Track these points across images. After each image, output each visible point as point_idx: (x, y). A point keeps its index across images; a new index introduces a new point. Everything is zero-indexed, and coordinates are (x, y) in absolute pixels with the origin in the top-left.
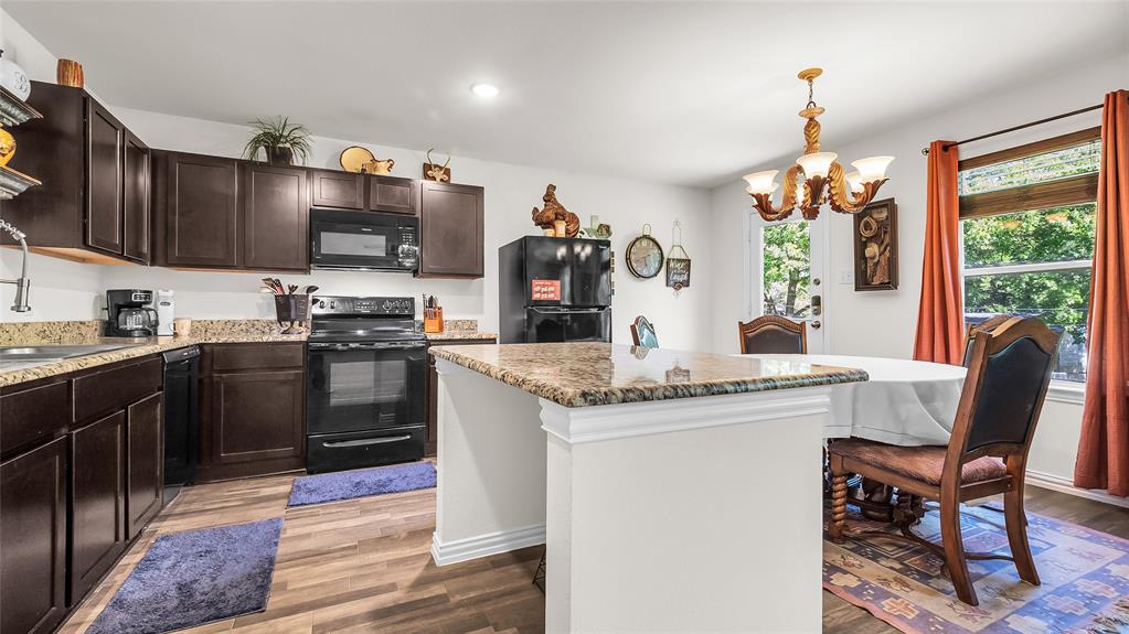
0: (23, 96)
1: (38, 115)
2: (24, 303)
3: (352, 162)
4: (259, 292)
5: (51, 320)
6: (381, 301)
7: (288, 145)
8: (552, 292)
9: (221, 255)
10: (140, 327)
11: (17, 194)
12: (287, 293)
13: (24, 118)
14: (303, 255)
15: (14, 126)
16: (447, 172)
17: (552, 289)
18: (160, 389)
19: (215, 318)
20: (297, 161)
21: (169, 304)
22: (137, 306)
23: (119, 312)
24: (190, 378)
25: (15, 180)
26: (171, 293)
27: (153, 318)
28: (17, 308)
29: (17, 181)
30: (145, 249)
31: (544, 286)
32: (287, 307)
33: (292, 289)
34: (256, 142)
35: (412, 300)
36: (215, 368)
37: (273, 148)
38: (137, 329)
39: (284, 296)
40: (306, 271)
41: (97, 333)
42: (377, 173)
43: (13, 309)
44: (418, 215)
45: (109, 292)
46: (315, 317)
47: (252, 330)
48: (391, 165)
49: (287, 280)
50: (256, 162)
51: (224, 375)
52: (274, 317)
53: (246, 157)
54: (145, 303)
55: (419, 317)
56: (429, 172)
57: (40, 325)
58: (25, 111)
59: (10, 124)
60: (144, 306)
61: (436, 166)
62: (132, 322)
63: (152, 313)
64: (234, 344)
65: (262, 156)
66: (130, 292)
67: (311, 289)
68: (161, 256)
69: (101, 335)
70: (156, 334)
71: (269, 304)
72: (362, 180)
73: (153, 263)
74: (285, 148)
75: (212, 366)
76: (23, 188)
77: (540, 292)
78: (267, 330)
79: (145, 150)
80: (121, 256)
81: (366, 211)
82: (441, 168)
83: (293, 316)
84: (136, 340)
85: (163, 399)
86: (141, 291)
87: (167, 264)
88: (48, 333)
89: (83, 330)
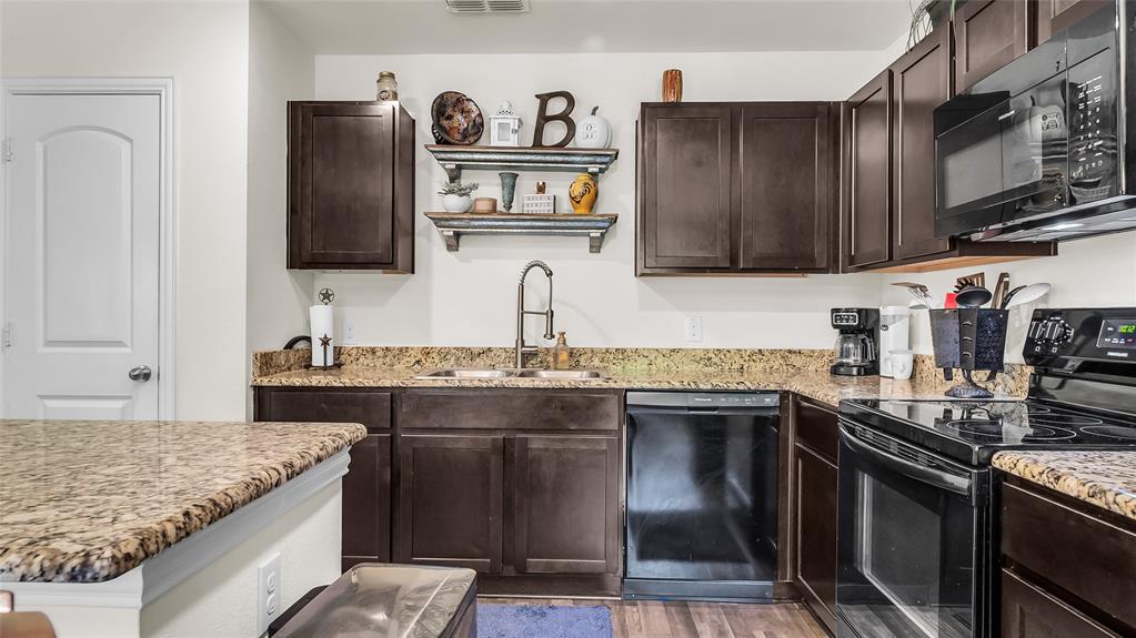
59: (597, 171)
88: (715, 360)
89: (797, 361)
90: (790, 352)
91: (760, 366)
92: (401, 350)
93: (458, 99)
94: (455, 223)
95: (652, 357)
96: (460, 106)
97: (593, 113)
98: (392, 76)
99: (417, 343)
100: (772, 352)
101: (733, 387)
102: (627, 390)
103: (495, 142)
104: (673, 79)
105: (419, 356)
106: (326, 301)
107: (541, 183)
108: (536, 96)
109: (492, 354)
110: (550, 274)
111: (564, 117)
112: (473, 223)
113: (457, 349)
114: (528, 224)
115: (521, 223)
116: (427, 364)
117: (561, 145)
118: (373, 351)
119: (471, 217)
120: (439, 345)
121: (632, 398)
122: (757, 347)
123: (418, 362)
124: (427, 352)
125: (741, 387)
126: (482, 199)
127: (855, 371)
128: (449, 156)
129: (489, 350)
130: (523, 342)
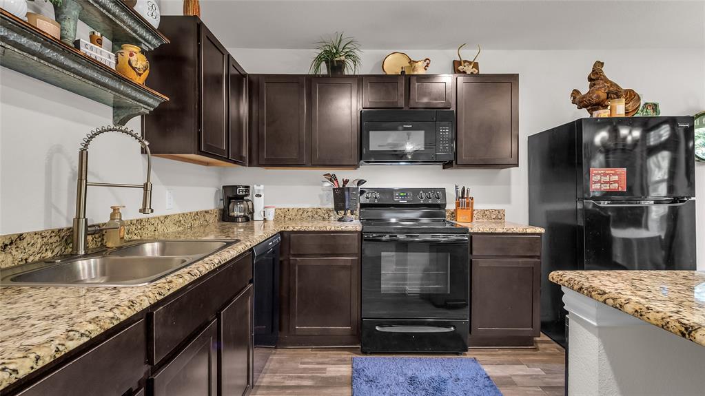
0: (155, 23)
1: (166, 41)
2: (148, 207)
3: (393, 66)
4: (322, 185)
5: (184, 212)
6: (416, 191)
7: (343, 58)
8: (615, 182)
9: (295, 156)
10: (243, 214)
11: (152, 109)
12: (341, 187)
13: (156, 43)
14: (355, 152)
15: (150, 51)
16: (476, 65)
17: (616, 178)
18: (251, 281)
19: (290, 206)
20: (349, 70)
21: (261, 196)
22: (240, 199)
23: (229, 203)
24: (274, 259)
25: (149, 96)
26: (262, 187)
27: (250, 207)
28: (143, 211)
29: (151, 98)
30: (245, 153)
31: (605, 175)
32: (341, 197)
33: (346, 182)
34: (319, 59)
35: (443, 190)
36: (292, 252)
37: (332, 61)
38: (240, 216)
39: (339, 188)
40: (355, 166)
41: (217, 218)
42: (416, 73)
43: (140, 211)
44: (453, 109)
45: (224, 187)
46: (363, 206)
47: (316, 216)
48: (428, 64)
49: (342, 175)
50: (318, 75)
51: (298, 258)
52: (331, 206)
53: (312, 72)
54: (246, 195)
55: (451, 206)
56: (460, 68)
57: (177, 217)
58: (157, 37)
59: (147, 50)
60: (245, 198)
61: (465, 61)
62: (238, 211)
63: (250, 203)
64: (305, 232)
65: (324, 70)
66: (236, 187)
67: (361, 182)
68: (255, 160)
69: (219, 221)
70: (252, 219)
71: (328, 196)
72: (402, 82)
73: (250, 165)
74: (340, 61)
75: (289, 251)
76: (157, 104)
77: (599, 182)
78: (326, 216)
79: (245, 75)
80: (227, 160)
81: (406, 109)
82: (470, 63)
83: (347, 207)
84: (240, 225)
85: (253, 292)
86: (243, 187)
87: (259, 165)
90: (206, 212)
95: (156, 225)
107: (98, 35)
109: (24, 243)
126: (48, 19)
129: (21, 237)
130: (86, 220)
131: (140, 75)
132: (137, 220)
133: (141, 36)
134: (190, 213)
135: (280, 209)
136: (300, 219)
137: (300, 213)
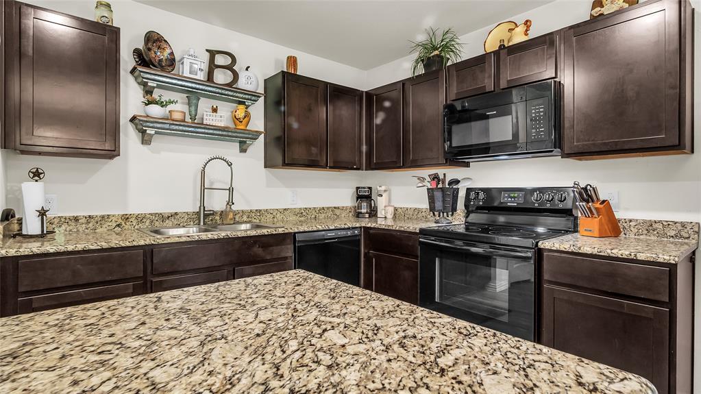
13: (256, 98)
14: (441, 150)
21: (382, 196)
26: (383, 188)
27: (373, 205)
32: (433, 200)
34: (417, 61)
39: (432, 189)
48: (528, 27)
50: (416, 76)
51: (374, 252)
54: (369, 196)
58: (253, 95)
65: (421, 70)
70: (376, 216)
72: (492, 58)
83: (437, 208)
86: (367, 188)
88: (304, 214)
89: (337, 212)
90: (335, 208)
91: (323, 215)
92: (103, 217)
93: (158, 38)
94: (159, 125)
95: (275, 214)
96: (158, 43)
97: (247, 69)
98: (108, 6)
99: (117, 211)
100: (328, 208)
101: (343, 226)
102: (295, 233)
103: (187, 74)
104: (292, 61)
105: (120, 221)
106: (37, 178)
107: (215, 107)
108: (207, 50)
109: (178, 216)
110: (230, 165)
111: (229, 68)
112: (173, 127)
113: (151, 214)
114: (211, 131)
115: (206, 131)
116: (126, 227)
117: (230, 85)
118: (76, 219)
119: (172, 122)
120: (137, 212)
121: (298, 237)
122: (322, 206)
123: (119, 225)
124: (126, 218)
125: (346, 227)
126: (177, 111)
127: (367, 216)
128: (153, 77)
129: (176, 214)
130: (204, 207)
131: (241, 122)
132: (256, 210)
133: (242, 98)
134: (315, 208)
135: (401, 208)
136: (416, 219)
137: (416, 213)
